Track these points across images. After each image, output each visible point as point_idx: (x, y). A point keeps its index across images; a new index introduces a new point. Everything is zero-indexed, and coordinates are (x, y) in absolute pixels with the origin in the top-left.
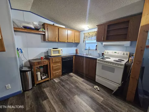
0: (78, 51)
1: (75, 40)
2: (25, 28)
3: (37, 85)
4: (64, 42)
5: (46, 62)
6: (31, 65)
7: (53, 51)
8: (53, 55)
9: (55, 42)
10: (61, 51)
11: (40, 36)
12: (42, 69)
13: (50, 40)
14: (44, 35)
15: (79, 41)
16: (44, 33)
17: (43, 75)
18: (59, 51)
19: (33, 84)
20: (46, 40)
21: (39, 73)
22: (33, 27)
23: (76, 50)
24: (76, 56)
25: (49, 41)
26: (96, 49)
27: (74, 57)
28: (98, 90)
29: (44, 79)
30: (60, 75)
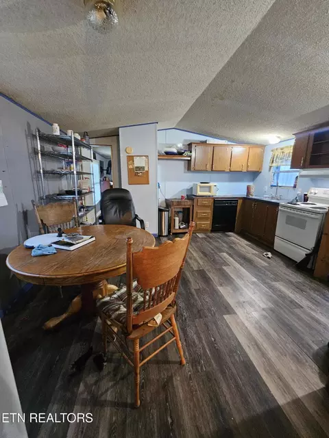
0: (252, 191)
1: (248, 166)
2: (167, 153)
3: (173, 234)
4: (223, 172)
5: (188, 204)
6: (168, 204)
7: (200, 187)
8: (199, 193)
9: (205, 171)
10: (213, 189)
11: (183, 163)
12: (181, 215)
13: (197, 168)
14: (189, 161)
15: (261, 168)
16: (189, 159)
17: (182, 224)
18: (210, 187)
19: (169, 232)
20: (192, 170)
21: (177, 219)
22: (175, 151)
23: (248, 188)
24: (246, 200)
25: (196, 171)
26: (295, 187)
27: (240, 202)
28: (269, 258)
29: (183, 229)
30: (207, 230)
